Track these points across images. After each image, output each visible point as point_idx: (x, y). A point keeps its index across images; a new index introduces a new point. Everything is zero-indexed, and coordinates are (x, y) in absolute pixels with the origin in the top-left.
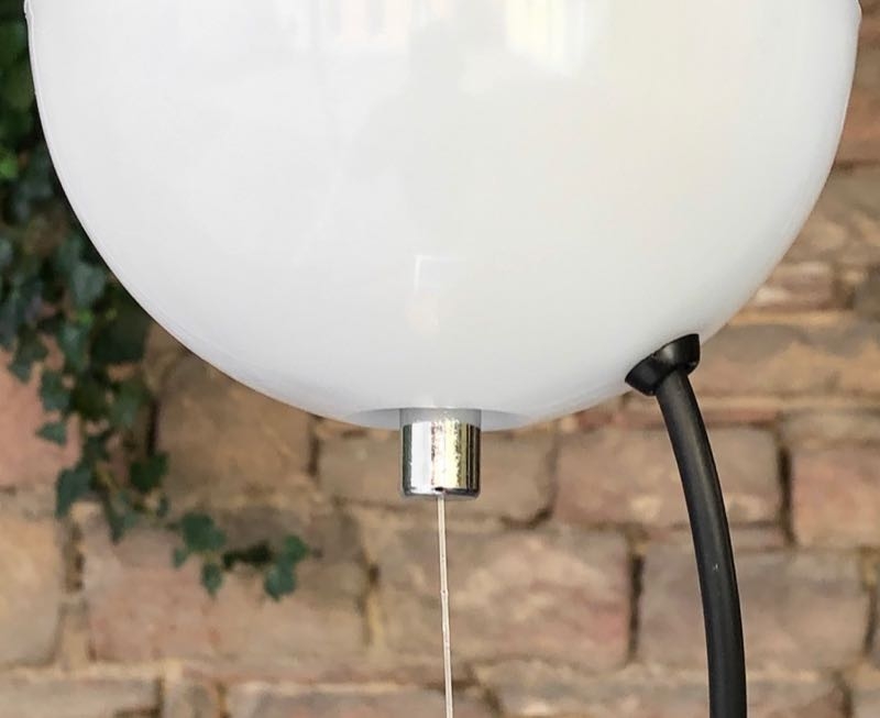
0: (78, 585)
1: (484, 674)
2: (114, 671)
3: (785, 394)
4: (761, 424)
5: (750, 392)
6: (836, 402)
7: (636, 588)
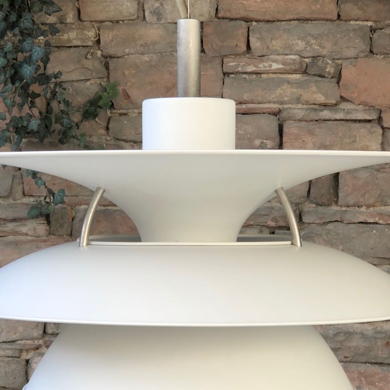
0: (20, 169)
3: (282, 103)
4: (275, 114)
5: (269, 102)
6: (300, 106)
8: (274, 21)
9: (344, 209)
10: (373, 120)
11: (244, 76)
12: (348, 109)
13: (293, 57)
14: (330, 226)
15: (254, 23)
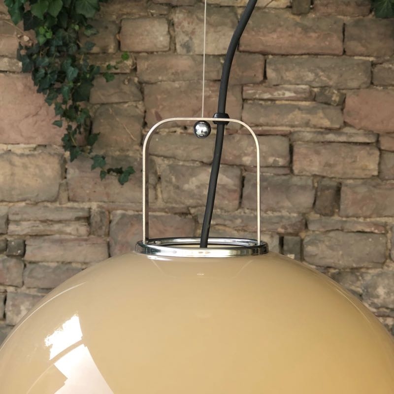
0: (66, 178)
1: (192, 211)
2: (76, 205)
3: (292, 126)
4: (284, 135)
5: (282, 125)
6: (308, 129)
7: (243, 186)
8: (287, 55)
9: (344, 219)
10: (372, 143)
11: (261, 102)
12: (350, 133)
13: (304, 87)
14: (332, 234)
15: (270, 57)
